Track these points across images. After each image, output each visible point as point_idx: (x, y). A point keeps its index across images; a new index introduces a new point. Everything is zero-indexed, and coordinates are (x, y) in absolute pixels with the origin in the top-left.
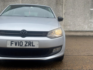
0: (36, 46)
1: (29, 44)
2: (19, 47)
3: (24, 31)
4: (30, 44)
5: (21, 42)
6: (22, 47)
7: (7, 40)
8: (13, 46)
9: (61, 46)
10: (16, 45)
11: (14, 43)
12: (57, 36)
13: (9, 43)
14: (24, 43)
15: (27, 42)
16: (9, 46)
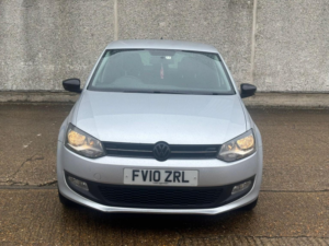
0: (193, 182)
1: (175, 177)
2: (152, 183)
3: (162, 144)
4: (178, 177)
5: (157, 171)
6: (158, 184)
7: (124, 168)
8: (139, 181)
9: (252, 179)
10: (144, 179)
11: (140, 174)
12: (242, 153)
13: (128, 174)
14: (164, 176)
15: (170, 173)
16: (128, 181)
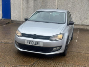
0: (41, 45)
1: (37, 43)
2: (31, 45)
3: (35, 35)
5: (33, 42)
6: (33, 45)
7: (25, 40)
8: (28, 44)
11: (29, 42)
13: (26, 41)
16: (26, 43)
